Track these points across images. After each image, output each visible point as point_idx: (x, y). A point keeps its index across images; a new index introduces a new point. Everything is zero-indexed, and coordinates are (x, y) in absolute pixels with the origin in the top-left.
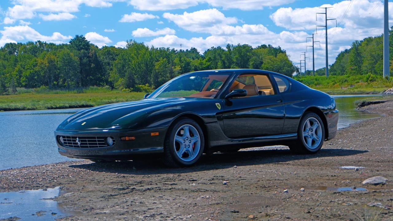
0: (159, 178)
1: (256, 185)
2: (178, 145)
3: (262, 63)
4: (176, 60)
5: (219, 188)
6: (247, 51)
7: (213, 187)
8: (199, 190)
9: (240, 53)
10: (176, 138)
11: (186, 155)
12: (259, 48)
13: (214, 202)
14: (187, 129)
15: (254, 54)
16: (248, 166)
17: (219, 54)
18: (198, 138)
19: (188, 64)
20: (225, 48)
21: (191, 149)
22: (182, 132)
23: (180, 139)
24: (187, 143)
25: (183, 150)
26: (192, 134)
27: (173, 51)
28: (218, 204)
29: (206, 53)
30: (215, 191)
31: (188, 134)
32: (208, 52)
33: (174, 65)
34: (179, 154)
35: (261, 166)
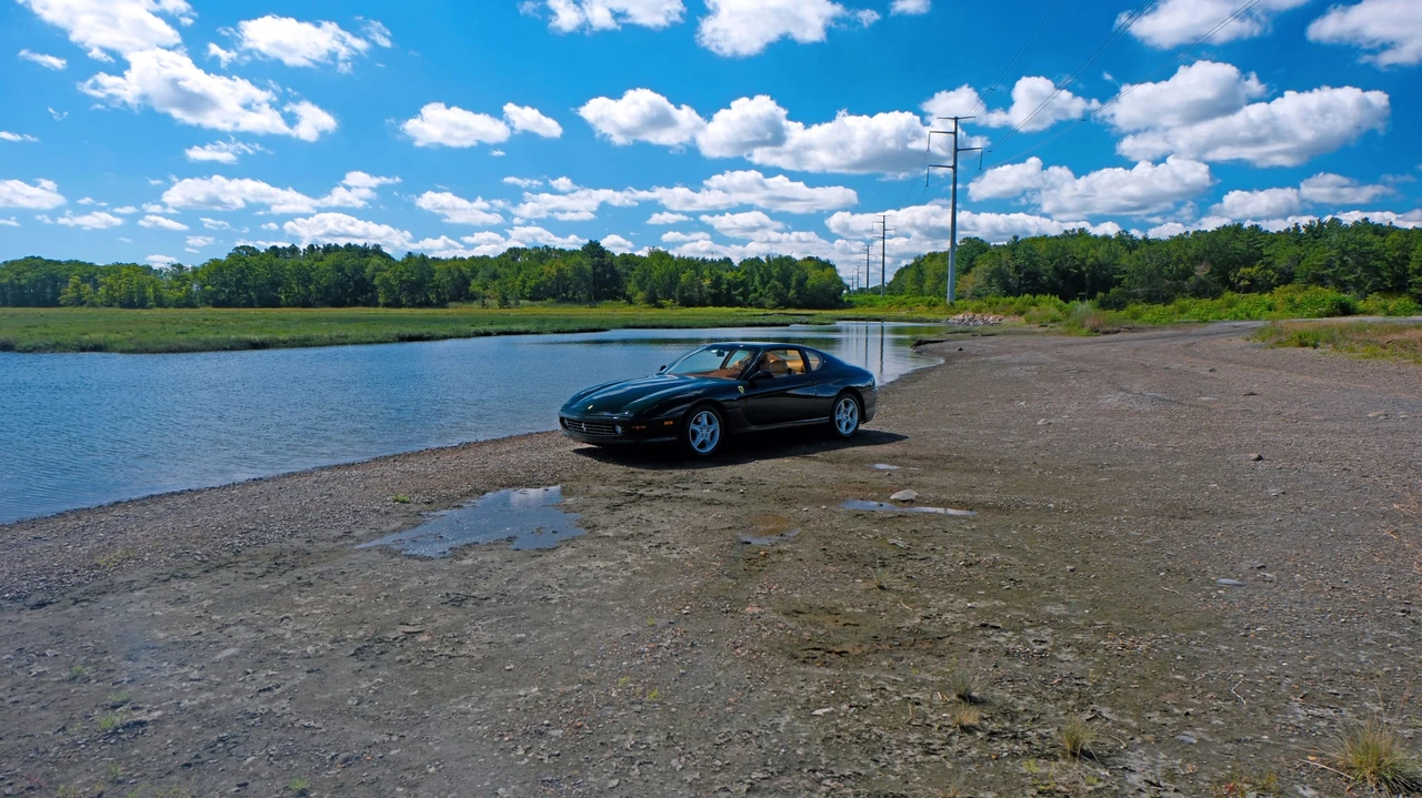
0: (672, 476)
1: (774, 496)
2: (695, 434)
3: (807, 278)
4: (706, 273)
5: (735, 498)
6: (790, 264)
7: (728, 497)
8: (710, 503)
9: (781, 267)
10: (693, 426)
11: (703, 445)
12: (805, 260)
13: (726, 525)
14: (705, 416)
15: (798, 268)
16: (772, 461)
17: (757, 267)
18: (716, 426)
19: (720, 277)
20: (763, 258)
21: (708, 439)
22: (699, 420)
23: (697, 428)
24: (705, 432)
25: (700, 439)
26: (710, 422)
27: (704, 260)
28: (730, 528)
29: (741, 263)
30: (730, 505)
31: (706, 421)
32: (745, 262)
33: (703, 278)
34: (695, 445)
35: (786, 461)
